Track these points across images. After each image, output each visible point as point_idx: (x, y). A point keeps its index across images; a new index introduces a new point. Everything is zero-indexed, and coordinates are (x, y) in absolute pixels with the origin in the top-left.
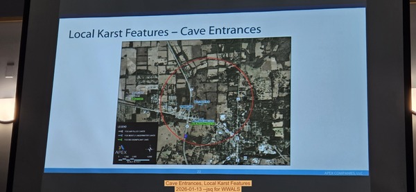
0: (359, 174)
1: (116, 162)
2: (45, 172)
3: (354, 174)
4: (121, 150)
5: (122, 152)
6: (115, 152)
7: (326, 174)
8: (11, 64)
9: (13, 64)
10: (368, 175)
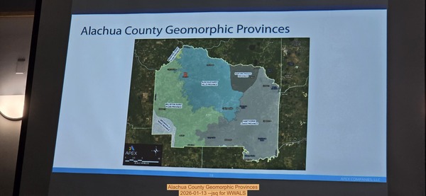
0: (376, 181)
1: (125, 164)
2: (53, 171)
3: (372, 181)
4: (132, 150)
5: (132, 153)
6: (125, 153)
7: (342, 180)
9: (23, 60)
10: (386, 182)
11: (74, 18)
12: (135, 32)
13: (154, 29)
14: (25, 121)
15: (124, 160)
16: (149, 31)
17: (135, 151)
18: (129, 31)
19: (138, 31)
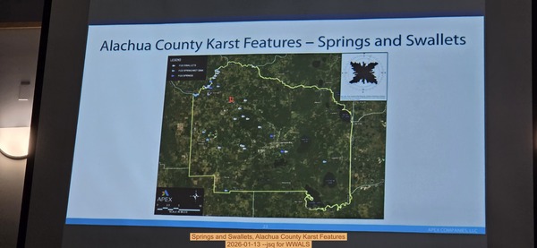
0: (473, 232)
1: (157, 212)
2: (67, 223)
3: (467, 232)
4: (165, 196)
5: (166, 199)
6: (157, 199)
7: (430, 231)
8: (25, 83)
9: (28, 83)
10: (484, 233)
11: (92, 29)
12: (168, 46)
13: (192, 42)
14: (31, 160)
15: (156, 208)
16: (185, 45)
17: (170, 197)
18: (161, 45)
19: (172, 46)
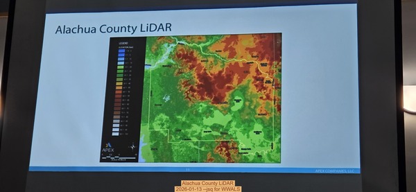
0: (350, 172)
1: (102, 161)
2: (30, 170)
3: (346, 172)
4: (109, 147)
5: (109, 150)
7: (317, 172)
11: (49, 17)
12: (110, 30)
13: (129, 27)
15: (101, 157)
16: (123, 29)
17: (112, 148)
18: (104, 29)
19: (113, 29)
